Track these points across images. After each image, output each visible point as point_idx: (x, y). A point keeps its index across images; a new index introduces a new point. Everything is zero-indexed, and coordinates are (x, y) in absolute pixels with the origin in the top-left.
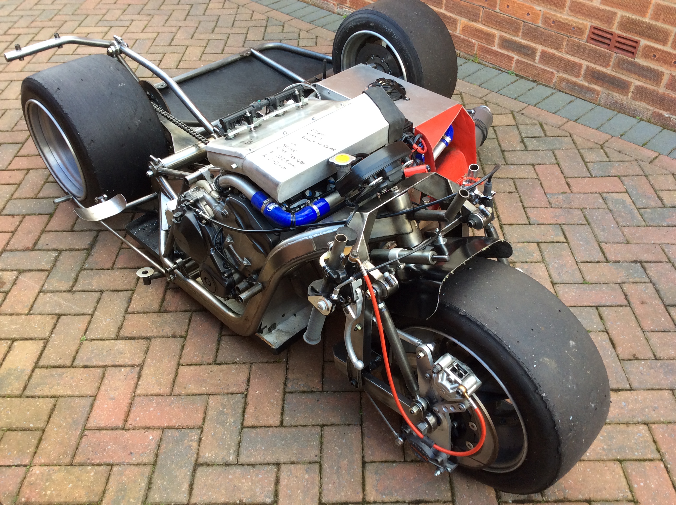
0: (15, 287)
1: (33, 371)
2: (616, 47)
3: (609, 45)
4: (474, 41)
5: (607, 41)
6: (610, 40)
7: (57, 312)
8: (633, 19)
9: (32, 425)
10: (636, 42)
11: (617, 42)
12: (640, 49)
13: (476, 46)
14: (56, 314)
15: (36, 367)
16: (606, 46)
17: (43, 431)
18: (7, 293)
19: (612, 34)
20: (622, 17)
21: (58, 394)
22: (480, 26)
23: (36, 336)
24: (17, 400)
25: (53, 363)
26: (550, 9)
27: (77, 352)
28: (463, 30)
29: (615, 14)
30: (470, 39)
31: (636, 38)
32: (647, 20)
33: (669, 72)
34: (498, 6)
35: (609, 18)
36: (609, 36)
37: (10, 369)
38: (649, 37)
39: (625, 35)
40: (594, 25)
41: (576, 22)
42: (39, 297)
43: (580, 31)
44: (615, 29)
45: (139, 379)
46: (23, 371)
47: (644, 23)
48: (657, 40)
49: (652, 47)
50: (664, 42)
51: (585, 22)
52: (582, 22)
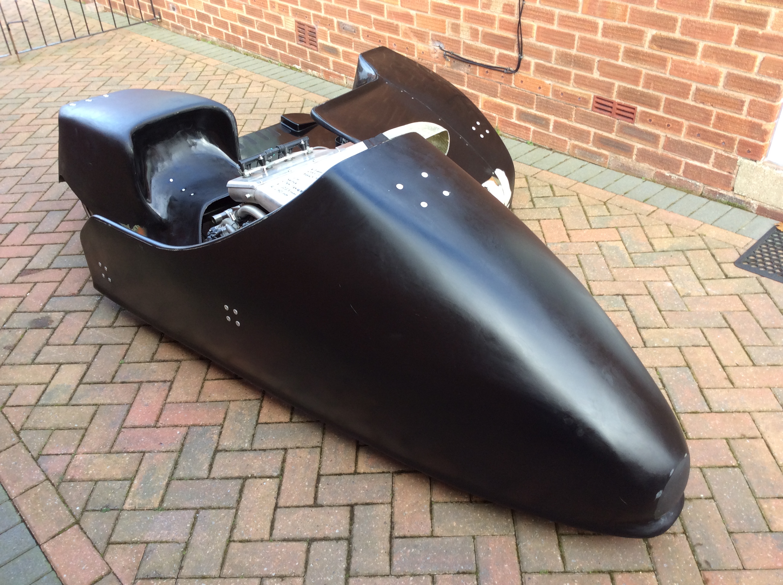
0: (62, 324)
1: (78, 386)
2: (617, 114)
3: (611, 112)
4: (494, 115)
5: (609, 109)
6: (612, 107)
7: (99, 342)
8: (628, 88)
9: (76, 425)
10: (634, 109)
11: (618, 109)
12: (638, 115)
13: (497, 119)
14: (98, 344)
15: (81, 382)
16: (609, 113)
17: (86, 429)
18: (55, 329)
19: (612, 103)
20: (619, 86)
21: (99, 403)
22: (498, 101)
23: (80, 360)
24: (64, 408)
25: (95, 380)
26: (558, 82)
27: (116, 372)
28: (484, 105)
29: (613, 84)
30: (491, 113)
31: (634, 105)
32: (640, 88)
33: (665, 135)
34: (513, 82)
35: (609, 88)
36: (610, 104)
37: (57, 385)
38: (643, 104)
39: (623, 102)
40: (596, 95)
41: (581, 93)
42: (84, 331)
43: (585, 101)
44: (614, 98)
45: (169, 391)
46: (69, 386)
47: (638, 91)
48: (650, 106)
49: (647, 113)
50: (657, 108)
51: (589, 93)
52: (586, 92)
